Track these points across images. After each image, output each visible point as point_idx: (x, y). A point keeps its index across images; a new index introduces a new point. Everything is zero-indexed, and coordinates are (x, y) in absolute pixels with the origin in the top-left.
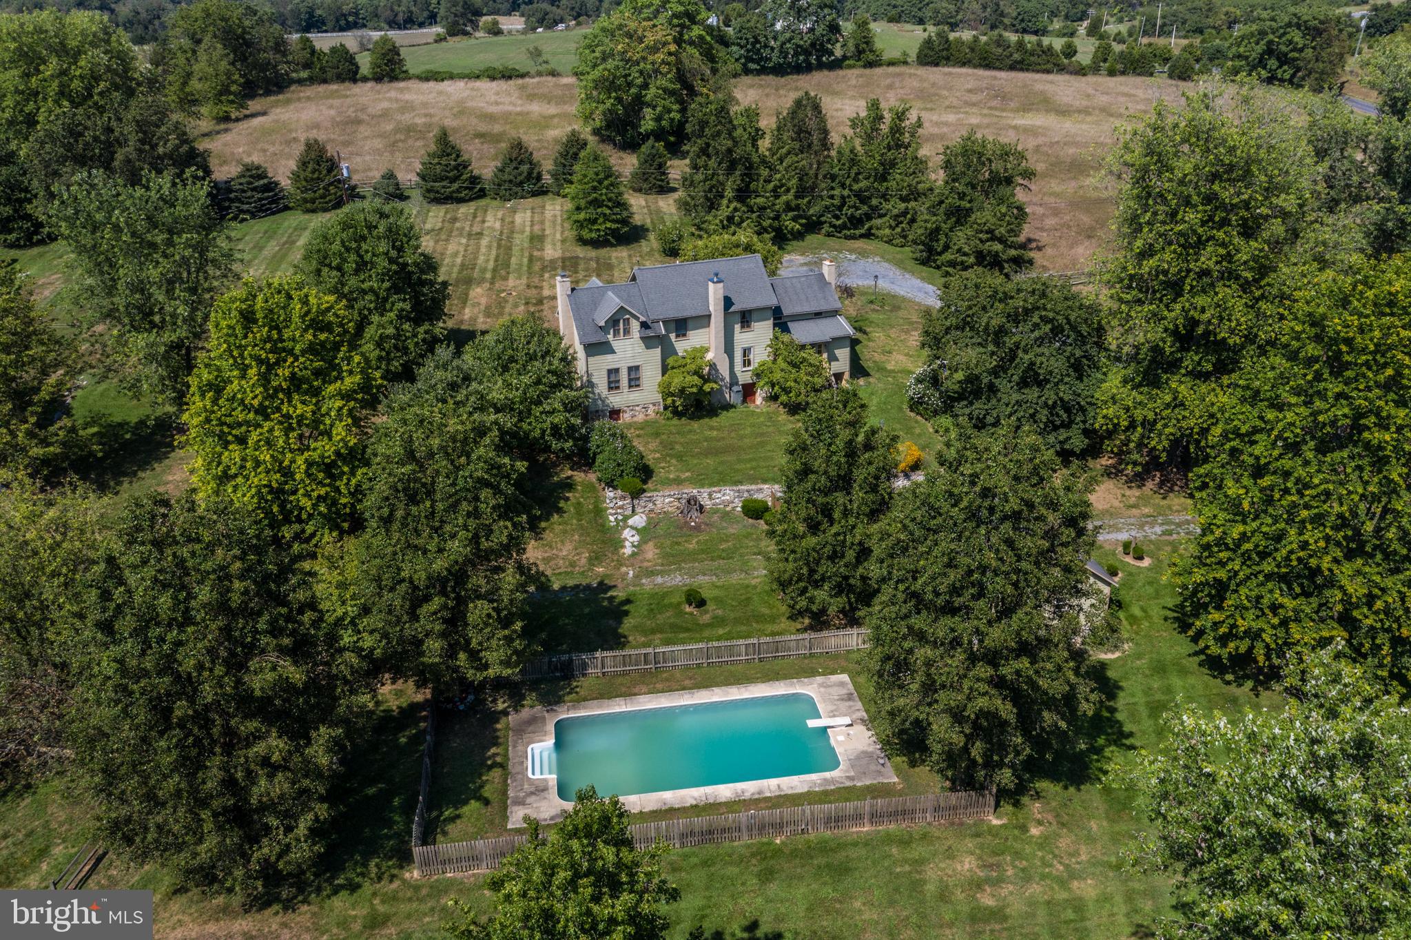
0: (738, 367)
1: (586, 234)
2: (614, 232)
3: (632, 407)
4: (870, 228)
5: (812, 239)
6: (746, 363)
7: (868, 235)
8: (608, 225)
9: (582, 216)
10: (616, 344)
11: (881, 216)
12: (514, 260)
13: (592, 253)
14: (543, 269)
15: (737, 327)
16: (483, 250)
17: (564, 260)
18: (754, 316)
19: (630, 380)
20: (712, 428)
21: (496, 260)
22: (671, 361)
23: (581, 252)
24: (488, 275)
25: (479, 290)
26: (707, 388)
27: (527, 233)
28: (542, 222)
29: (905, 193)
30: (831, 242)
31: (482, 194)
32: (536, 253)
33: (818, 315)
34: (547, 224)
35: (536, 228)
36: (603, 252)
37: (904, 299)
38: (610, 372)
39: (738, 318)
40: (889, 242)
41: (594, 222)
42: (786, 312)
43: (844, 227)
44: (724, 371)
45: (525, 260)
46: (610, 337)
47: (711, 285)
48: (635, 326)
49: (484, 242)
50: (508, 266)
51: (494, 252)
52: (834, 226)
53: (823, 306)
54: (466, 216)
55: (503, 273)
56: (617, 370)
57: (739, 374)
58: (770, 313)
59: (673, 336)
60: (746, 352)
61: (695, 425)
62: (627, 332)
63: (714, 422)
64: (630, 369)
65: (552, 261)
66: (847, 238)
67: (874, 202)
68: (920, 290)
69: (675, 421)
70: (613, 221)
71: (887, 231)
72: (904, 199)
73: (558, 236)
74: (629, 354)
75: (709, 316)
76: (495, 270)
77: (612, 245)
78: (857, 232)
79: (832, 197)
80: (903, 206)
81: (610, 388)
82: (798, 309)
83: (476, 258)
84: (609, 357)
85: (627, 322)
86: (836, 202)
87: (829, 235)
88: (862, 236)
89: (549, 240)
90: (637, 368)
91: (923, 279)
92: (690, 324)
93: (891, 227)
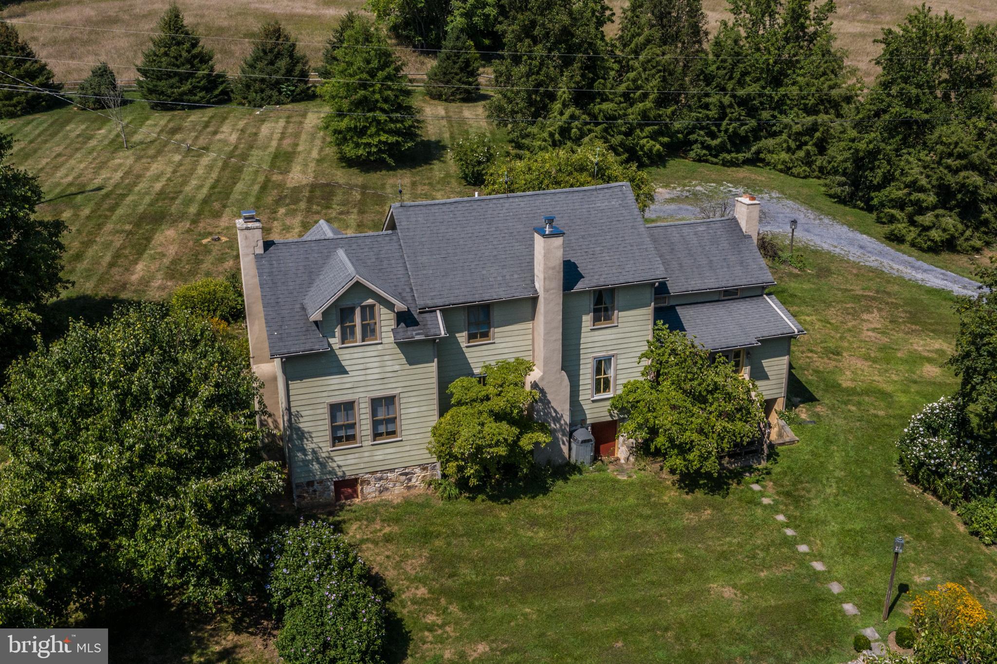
0: (586, 394)
1: (349, 150)
2: (392, 149)
3: (380, 474)
4: (758, 152)
5: (675, 164)
6: (602, 385)
7: (755, 161)
8: (383, 137)
9: (344, 124)
10: (347, 356)
11: (774, 135)
12: (239, 187)
13: (358, 178)
14: (279, 201)
15: (587, 320)
16: (200, 171)
17: (313, 187)
18: (619, 299)
19: (376, 424)
20: (534, 522)
21: (213, 187)
22: (456, 387)
23: (341, 176)
24: (193, 209)
25: (171, 233)
26: (526, 442)
27: (272, 149)
28: (297, 135)
29: (811, 101)
30: (704, 169)
31: (225, 98)
32: (277, 178)
33: (730, 295)
34: (304, 137)
35: (287, 142)
36: (375, 177)
37: (832, 258)
38: (335, 409)
39: (589, 302)
40: (787, 170)
41: (362, 132)
42: (674, 288)
43: (722, 148)
44: (560, 404)
45: (256, 187)
46: (335, 341)
47: (538, 240)
48: (386, 320)
49: (205, 161)
50: (227, 195)
51: (214, 175)
52: (708, 148)
53: (740, 279)
54: (194, 125)
55: (217, 205)
56: (349, 406)
57: (587, 406)
58: (649, 294)
59: (462, 338)
60: (601, 365)
61: (503, 513)
62: (369, 331)
63: (538, 506)
64: (376, 403)
65: (296, 190)
66: (726, 164)
67: (765, 115)
68: (851, 242)
69: (463, 505)
70: (390, 132)
71: (784, 156)
72: (810, 111)
73: (315, 154)
74: (374, 374)
75: (534, 300)
76: (205, 201)
77: (389, 168)
78: (741, 156)
79: (706, 106)
80: (810, 119)
81: (336, 439)
82: (695, 284)
83: (185, 183)
84: (334, 381)
85: (369, 312)
86: (713, 113)
87: (700, 160)
88: (747, 162)
89: (300, 159)
90: (390, 401)
91: (850, 225)
92: (496, 314)
93: (789, 150)
